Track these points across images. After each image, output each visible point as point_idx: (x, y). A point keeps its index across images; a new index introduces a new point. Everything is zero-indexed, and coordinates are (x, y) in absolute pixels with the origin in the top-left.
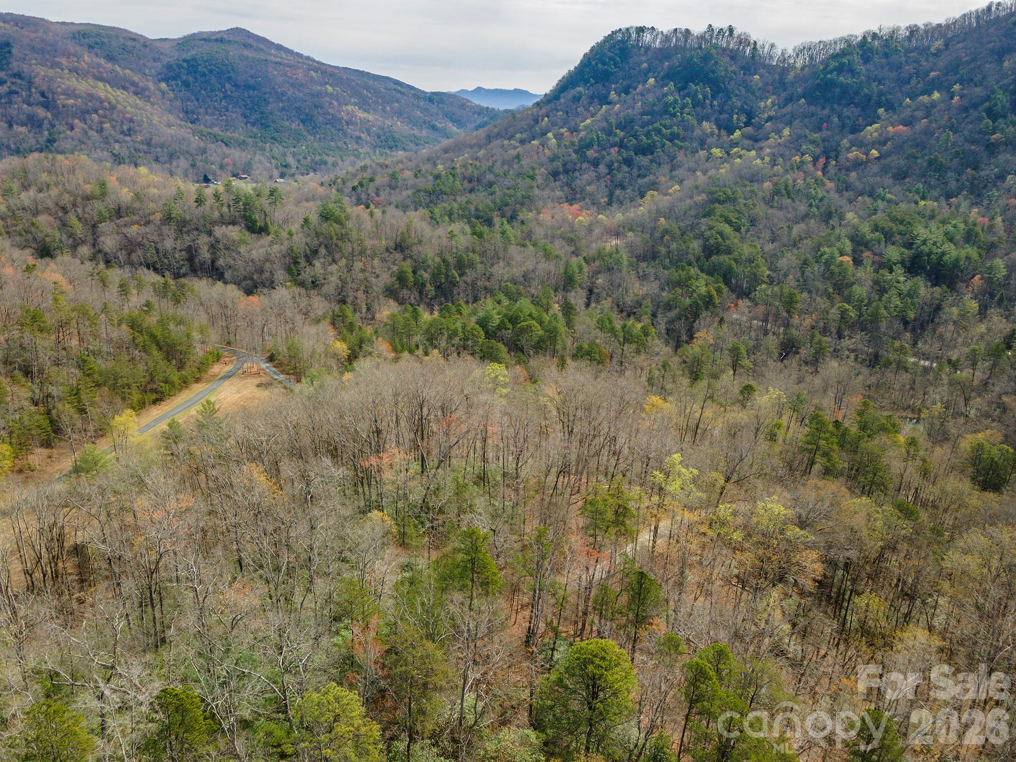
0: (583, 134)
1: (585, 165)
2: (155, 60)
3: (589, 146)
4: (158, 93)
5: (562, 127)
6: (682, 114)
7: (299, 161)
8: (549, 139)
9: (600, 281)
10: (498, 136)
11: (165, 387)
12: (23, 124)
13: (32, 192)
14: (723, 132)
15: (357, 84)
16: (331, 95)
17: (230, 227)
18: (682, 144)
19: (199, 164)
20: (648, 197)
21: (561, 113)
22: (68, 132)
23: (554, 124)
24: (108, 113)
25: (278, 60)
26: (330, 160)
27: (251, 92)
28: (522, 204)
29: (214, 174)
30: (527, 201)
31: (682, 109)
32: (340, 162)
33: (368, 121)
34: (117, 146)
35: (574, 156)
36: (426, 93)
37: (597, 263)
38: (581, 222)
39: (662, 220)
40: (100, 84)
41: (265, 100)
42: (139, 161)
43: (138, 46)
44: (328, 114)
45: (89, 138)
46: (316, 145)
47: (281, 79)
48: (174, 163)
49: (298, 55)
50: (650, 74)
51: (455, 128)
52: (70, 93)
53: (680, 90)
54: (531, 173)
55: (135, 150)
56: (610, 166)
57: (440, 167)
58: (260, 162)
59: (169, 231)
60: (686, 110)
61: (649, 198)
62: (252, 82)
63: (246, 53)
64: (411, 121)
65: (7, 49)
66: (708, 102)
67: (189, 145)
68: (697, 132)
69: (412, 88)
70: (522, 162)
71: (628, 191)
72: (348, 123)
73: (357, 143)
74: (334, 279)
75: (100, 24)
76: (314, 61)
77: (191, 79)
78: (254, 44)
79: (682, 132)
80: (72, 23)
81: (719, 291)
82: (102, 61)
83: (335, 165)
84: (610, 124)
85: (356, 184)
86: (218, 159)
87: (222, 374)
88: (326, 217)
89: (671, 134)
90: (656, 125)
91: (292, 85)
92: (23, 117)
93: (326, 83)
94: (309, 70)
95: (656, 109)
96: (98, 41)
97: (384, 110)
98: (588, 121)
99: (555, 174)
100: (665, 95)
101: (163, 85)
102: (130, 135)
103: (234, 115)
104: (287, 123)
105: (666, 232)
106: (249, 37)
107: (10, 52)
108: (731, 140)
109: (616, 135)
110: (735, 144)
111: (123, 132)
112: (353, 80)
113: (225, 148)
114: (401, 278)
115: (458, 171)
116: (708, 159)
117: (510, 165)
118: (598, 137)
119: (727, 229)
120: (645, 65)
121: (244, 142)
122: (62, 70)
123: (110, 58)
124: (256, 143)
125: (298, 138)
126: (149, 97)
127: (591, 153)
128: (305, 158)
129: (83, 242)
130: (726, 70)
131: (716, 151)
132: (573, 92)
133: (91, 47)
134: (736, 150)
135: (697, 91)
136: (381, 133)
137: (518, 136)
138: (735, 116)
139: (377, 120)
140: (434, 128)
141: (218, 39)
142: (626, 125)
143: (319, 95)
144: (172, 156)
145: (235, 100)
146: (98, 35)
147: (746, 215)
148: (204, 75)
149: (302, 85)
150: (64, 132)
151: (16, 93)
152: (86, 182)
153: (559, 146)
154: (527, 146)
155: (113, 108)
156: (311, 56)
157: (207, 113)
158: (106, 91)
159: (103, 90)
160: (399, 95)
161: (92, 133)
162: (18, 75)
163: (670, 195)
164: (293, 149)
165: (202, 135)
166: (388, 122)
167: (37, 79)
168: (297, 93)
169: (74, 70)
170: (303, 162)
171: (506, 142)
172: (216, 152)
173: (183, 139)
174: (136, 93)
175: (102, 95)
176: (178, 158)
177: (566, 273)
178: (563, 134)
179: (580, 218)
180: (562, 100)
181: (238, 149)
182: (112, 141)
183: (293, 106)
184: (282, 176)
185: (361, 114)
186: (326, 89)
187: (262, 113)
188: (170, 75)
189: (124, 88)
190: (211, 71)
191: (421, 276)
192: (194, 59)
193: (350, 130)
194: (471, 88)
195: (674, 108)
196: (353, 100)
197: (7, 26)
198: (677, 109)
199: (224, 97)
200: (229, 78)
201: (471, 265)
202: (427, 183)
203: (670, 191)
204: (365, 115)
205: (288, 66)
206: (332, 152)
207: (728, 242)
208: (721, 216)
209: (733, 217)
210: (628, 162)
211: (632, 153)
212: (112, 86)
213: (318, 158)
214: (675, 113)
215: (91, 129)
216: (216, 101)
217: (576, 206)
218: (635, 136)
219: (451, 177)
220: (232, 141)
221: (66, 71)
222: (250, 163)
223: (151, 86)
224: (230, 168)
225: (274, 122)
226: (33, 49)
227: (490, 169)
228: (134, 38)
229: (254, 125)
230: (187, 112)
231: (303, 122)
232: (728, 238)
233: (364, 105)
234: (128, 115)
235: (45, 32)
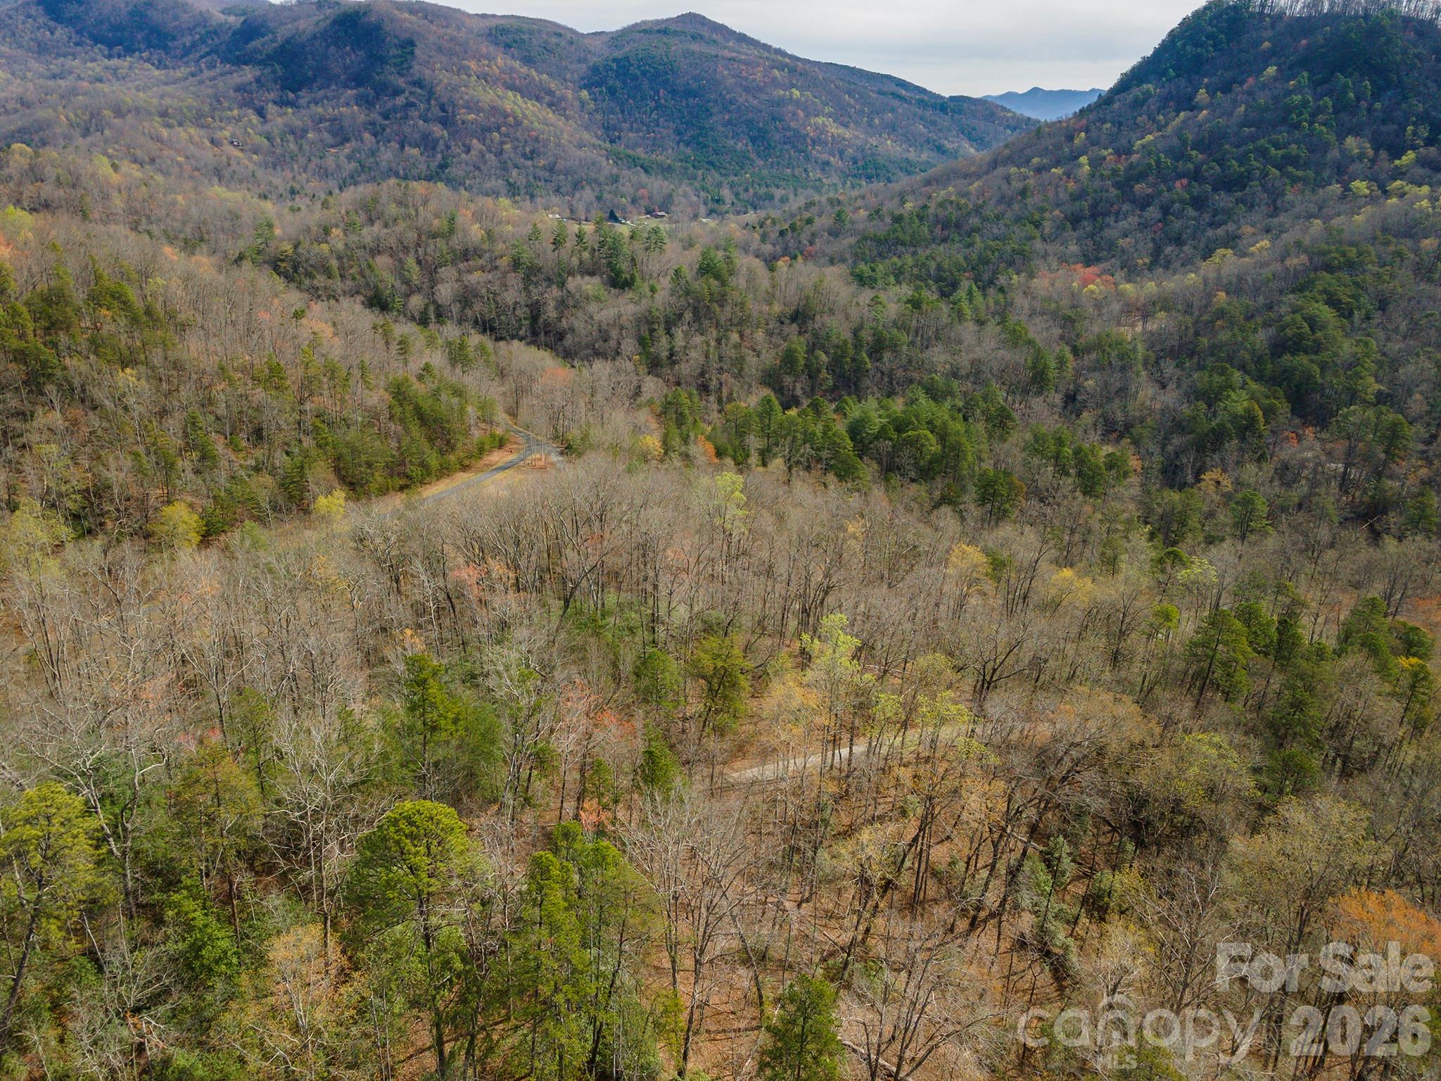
0: (1135, 158)
1: (1126, 207)
2: (579, 61)
3: (1141, 176)
4: (577, 104)
5: (1106, 148)
6: (1311, 123)
7: (737, 194)
8: (1080, 166)
9: (1090, 383)
10: (1009, 160)
11: (416, 472)
12: (416, 146)
13: (377, 228)
14: (1383, 154)
15: (837, 87)
16: (797, 103)
17: (587, 278)
18: (1300, 173)
19: (606, 196)
20: (1216, 258)
21: (1108, 125)
22: (463, 155)
23: (1094, 143)
24: (512, 130)
25: (734, 54)
26: (778, 193)
27: (691, 100)
28: (1011, 263)
29: (624, 210)
30: (1020, 260)
31: (1313, 115)
32: (791, 196)
33: (844, 139)
34: (514, 173)
35: (1114, 192)
36: (942, 98)
37: (1093, 356)
38: (1092, 292)
39: (1222, 295)
40: (510, 94)
41: (707, 110)
42: (537, 192)
43: (563, 43)
44: (789, 129)
45: (485, 163)
46: (765, 172)
47: (732, 81)
48: (577, 195)
49: (766, 47)
50: (1273, 59)
51: (972, 150)
52: (472, 106)
53: (1315, 84)
54: (1037, 217)
55: (535, 178)
56: (1166, 210)
57: (909, 205)
58: (685, 195)
59: (514, 280)
60: (1321, 117)
61: (1217, 260)
62: (694, 85)
63: (695, 47)
64: (909, 140)
65: (409, 49)
66: (1363, 104)
67: (599, 171)
68: (1334, 154)
69: (923, 91)
70: (1029, 200)
71: (1186, 248)
72: (814, 142)
73: (823, 170)
74: (695, 355)
75: (526, 15)
76: (784, 54)
77: (618, 84)
78: (706, 34)
79: (1304, 153)
80: (494, 16)
81: (1269, 412)
82: (517, 64)
83: (784, 200)
84: (1184, 142)
85: (786, 226)
86: (631, 190)
87: (500, 464)
88: (706, 269)
89: (1283, 157)
90: (1262, 142)
91: (747, 89)
92: (417, 136)
93: (793, 86)
94: (772, 68)
95: (1268, 116)
96: (517, 38)
97: (870, 124)
98: (1150, 137)
99: (1075, 220)
100: (1289, 93)
101: (585, 93)
102: (532, 159)
103: (665, 132)
104: (732, 142)
105: (1221, 314)
106: (703, 24)
107: (412, 53)
108: (1396, 167)
109: (1190, 159)
110: (1398, 174)
111: (524, 155)
112: (832, 82)
113: (643, 176)
114: (789, 359)
115: (931, 211)
116: (1343, 197)
117: (1009, 204)
118: (1158, 162)
119: (1326, 313)
120: (1267, 45)
121: (669, 167)
122: (469, 76)
123: (528, 61)
124: (686, 168)
125: (743, 161)
126: (565, 109)
127: (1140, 188)
128: (746, 190)
129: (419, 290)
130: (1405, 52)
131: (1360, 186)
132: (1136, 92)
133: (508, 46)
134: (1398, 183)
135: (1346, 86)
136: (860, 156)
137: (1036, 160)
138: (1410, 128)
139: (857, 137)
140: (940, 149)
141: (662, 29)
142: (1210, 143)
143: (780, 103)
144: (577, 186)
145: (669, 112)
146: (518, 31)
147: (1371, 289)
148: (635, 78)
149: (760, 89)
150: (459, 155)
151: (413, 105)
152: (437, 216)
153: (1092, 175)
154: (1045, 175)
155: (518, 123)
156: (783, 48)
157: (631, 130)
158: (515, 103)
159: (512, 102)
160: (895, 103)
161: (490, 157)
162: (418, 83)
163: (1253, 254)
164: (733, 178)
165: (618, 158)
166: (873, 141)
167: (438, 88)
168: (751, 99)
169: (483, 77)
170: (744, 196)
171: (1013, 170)
172: (631, 179)
173: (594, 164)
174: (550, 105)
175: (508, 106)
176: (583, 188)
177: (1034, 367)
178: (1104, 158)
179: (1092, 287)
180: (1116, 106)
181: (660, 177)
182: (510, 164)
183: (743, 119)
184: (710, 213)
185: (834, 129)
186: (791, 93)
187: (701, 128)
188: (595, 79)
189: (538, 99)
190: (644, 73)
191: (816, 358)
192: (627, 58)
193: (817, 153)
194: (1022, 89)
195: (1301, 114)
196: (827, 110)
197: (413, 18)
198: (1306, 116)
199: (656, 108)
200: (666, 82)
201: (894, 347)
202: (881, 228)
203: (1252, 249)
204: (841, 131)
205: (746, 63)
206: (783, 183)
207: (1319, 334)
208: (1325, 291)
209: (1344, 295)
210: (1198, 203)
211: (1209, 188)
212: (522, 97)
213: (762, 191)
214: (1300, 122)
215: (490, 152)
216: (645, 113)
217: (1093, 269)
218: (1221, 162)
219: (917, 221)
220: (654, 166)
221: (474, 78)
222: (670, 196)
223: (570, 94)
224: (644, 203)
225: (715, 140)
226: (440, 49)
227: (978, 210)
228: (559, 31)
229: (688, 144)
230: (607, 128)
231: (753, 140)
232: (1323, 327)
233: (842, 117)
234: (534, 133)
235: (458, 28)
